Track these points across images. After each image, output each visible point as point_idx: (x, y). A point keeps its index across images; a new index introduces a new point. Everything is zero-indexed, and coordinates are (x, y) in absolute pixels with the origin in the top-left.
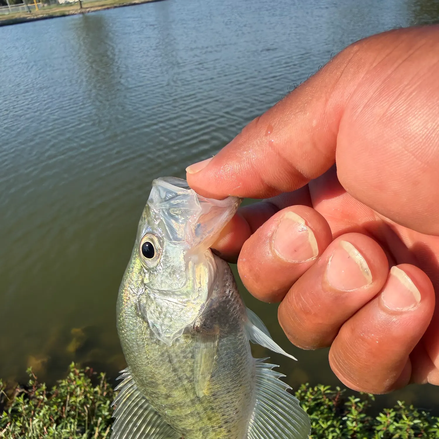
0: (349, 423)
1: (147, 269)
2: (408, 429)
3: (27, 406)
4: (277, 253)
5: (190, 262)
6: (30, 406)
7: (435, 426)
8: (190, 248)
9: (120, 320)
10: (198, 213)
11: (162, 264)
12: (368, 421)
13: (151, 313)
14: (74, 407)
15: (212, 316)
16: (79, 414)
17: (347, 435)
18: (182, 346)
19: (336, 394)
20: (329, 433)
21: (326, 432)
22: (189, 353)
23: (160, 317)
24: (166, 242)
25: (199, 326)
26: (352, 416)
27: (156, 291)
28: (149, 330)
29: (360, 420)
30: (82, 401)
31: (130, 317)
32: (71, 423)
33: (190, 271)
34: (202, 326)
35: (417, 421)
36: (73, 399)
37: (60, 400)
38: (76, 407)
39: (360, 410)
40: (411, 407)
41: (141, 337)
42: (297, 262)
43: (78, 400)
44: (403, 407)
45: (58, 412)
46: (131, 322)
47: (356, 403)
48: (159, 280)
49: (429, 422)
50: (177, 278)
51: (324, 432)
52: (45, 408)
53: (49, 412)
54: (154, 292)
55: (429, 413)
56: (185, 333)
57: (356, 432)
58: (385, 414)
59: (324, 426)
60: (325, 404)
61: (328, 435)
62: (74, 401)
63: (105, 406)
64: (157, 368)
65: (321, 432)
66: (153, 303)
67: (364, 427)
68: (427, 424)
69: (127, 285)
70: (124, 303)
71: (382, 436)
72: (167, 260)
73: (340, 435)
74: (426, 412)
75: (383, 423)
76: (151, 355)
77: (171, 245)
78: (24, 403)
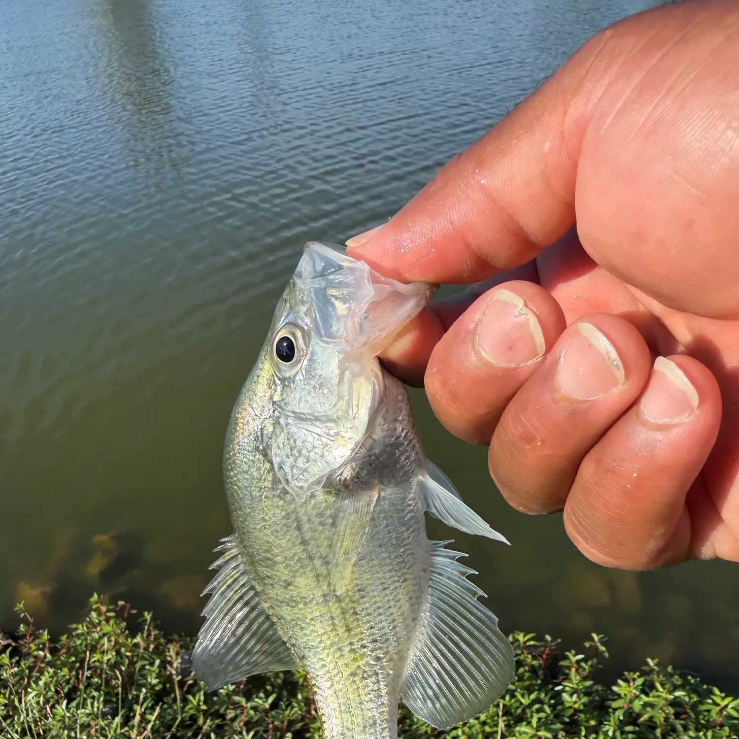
0: (565, 696)
1: (280, 379)
2: (664, 706)
3: (16, 669)
4: (484, 354)
5: (347, 373)
6: (20, 668)
7: (710, 701)
8: (349, 350)
9: (229, 455)
10: (366, 299)
11: (304, 371)
12: (597, 691)
13: (279, 447)
14: (99, 671)
15: (370, 465)
16: (108, 682)
17: (563, 716)
18: (318, 506)
19: (545, 647)
20: (532, 712)
21: (528, 711)
22: (328, 518)
23: (292, 455)
24: (315, 339)
25: (348, 478)
26: (571, 685)
27: (289, 414)
28: (271, 474)
29: (583, 690)
30: (113, 661)
31: (246, 452)
32: (93, 697)
33: (345, 387)
34: (352, 479)
35: (679, 693)
36: (97, 657)
37: (73, 659)
38: (102, 670)
39: (585, 673)
40: (670, 669)
41: (259, 485)
42: (513, 365)
43: (105, 658)
44: (656, 668)
45: (70, 679)
46: (245, 460)
47: (578, 662)
48: (298, 396)
49: (699, 694)
50: (325, 395)
51: (524, 710)
52: (49, 672)
53: (55, 679)
54: (287, 415)
55: (698, 679)
56: (326, 488)
57: (577, 711)
58: (627, 681)
59: (525, 701)
60: (527, 665)
61: (532, 716)
62: (98, 661)
63: (152, 669)
64: (277, 536)
65: (519, 711)
66: (283, 432)
67: (591, 702)
68: (695, 698)
69: (247, 402)
70: (238, 428)
71: (621, 718)
72: (313, 366)
73: (552, 717)
74: (693, 677)
75: (623, 695)
76: (270, 514)
77: (322, 344)
78: (12, 664)
